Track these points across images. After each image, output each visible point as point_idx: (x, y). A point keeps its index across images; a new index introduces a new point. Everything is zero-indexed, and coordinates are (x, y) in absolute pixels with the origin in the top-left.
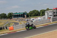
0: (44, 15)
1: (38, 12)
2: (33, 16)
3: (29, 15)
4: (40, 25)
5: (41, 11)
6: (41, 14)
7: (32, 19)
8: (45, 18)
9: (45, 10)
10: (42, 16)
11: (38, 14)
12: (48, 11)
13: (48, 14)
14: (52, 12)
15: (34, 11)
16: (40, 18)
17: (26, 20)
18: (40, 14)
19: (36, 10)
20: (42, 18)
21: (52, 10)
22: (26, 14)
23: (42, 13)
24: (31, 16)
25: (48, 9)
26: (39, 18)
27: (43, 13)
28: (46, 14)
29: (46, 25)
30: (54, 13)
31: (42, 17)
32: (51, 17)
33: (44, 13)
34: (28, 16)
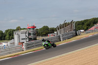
0: (13, 38)
1: (2, 33)
5: (7, 31)
6: (7, 36)
8: (14, 43)
9: (15, 30)
10: (9, 40)
11: (2, 37)
12: (19, 32)
13: (19, 37)
14: (26, 33)
18: (5, 36)
20: (9, 44)
21: (25, 29)
27: (10, 35)
28: (16, 36)
30: (29, 34)
31: (9, 42)
32: (24, 41)
33: (13, 35)
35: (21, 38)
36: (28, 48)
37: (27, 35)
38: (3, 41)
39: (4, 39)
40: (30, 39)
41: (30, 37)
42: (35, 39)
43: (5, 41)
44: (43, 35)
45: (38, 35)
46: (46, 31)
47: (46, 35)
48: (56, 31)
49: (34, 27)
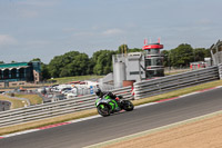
0: (110, 71)
1: (87, 60)
2: (68, 75)
3: (52, 72)
5: (97, 54)
6: (98, 66)
7: (61, 87)
8: (112, 82)
9: (114, 53)
10: (102, 74)
11: (85, 68)
12: (125, 58)
13: (125, 67)
14: (140, 60)
15: (69, 57)
16: (95, 84)
17: (40, 90)
18: (92, 67)
19: (77, 53)
20: (101, 84)
21: (138, 50)
22: (38, 69)
23: (101, 64)
24: (57, 75)
25: (124, 50)
27: (104, 63)
28: (117, 67)
30: (148, 62)
31: (102, 80)
32: (136, 77)
33: (110, 65)
34: (45, 76)
35: (128, 70)
36: (143, 94)
37: (143, 63)
38: (89, 76)
39: (91, 73)
40: (149, 74)
41: (150, 68)
42: (160, 74)
43: (93, 77)
44: (178, 66)
45: (166, 65)
46: (186, 56)
47: (186, 64)
48: (210, 56)
49: (158, 47)
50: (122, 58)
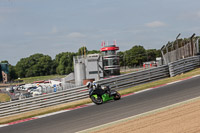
0: (72, 71)
1: (50, 61)
2: (33, 75)
3: (18, 73)
4: (55, 107)
5: (59, 56)
6: (60, 67)
7: (27, 86)
8: (73, 81)
9: (75, 55)
10: (64, 74)
11: (48, 69)
12: (85, 59)
13: (84, 67)
14: (98, 60)
15: (34, 59)
16: (57, 83)
17: (8, 89)
18: (55, 67)
19: (41, 56)
20: (63, 83)
21: (96, 52)
22: (6, 70)
23: (63, 65)
24: (23, 76)
25: (83, 52)
26: (54, 83)
27: (66, 64)
28: (77, 67)
29: (76, 106)
30: (105, 63)
31: (64, 80)
32: (95, 76)
33: (72, 65)
34: (13, 76)
35: (88, 70)
37: (101, 64)
38: (52, 76)
39: (54, 73)
40: (107, 73)
41: (107, 68)
42: (117, 73)
43: (56, 76)
44: (133, 65)
45: (122, 65)
46: (139, 56)
47: (139, 64)
48: (161, 56)
49: (114, 49)
50: (82, 60)
